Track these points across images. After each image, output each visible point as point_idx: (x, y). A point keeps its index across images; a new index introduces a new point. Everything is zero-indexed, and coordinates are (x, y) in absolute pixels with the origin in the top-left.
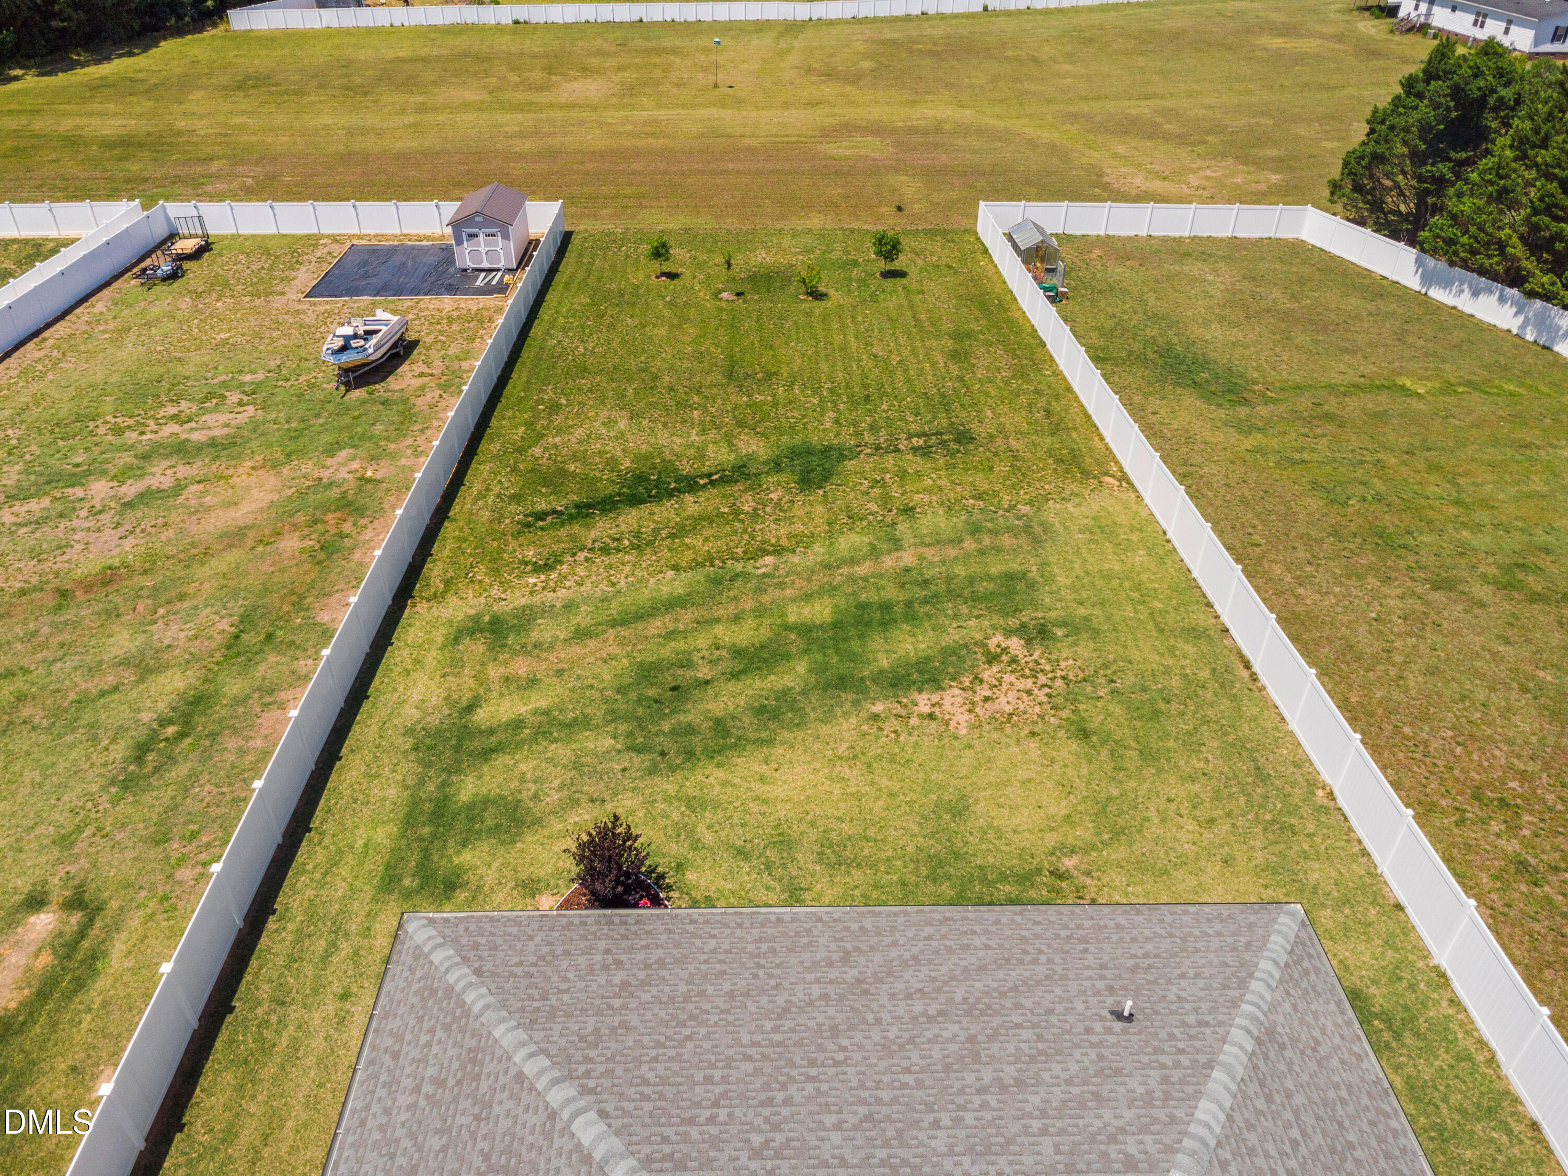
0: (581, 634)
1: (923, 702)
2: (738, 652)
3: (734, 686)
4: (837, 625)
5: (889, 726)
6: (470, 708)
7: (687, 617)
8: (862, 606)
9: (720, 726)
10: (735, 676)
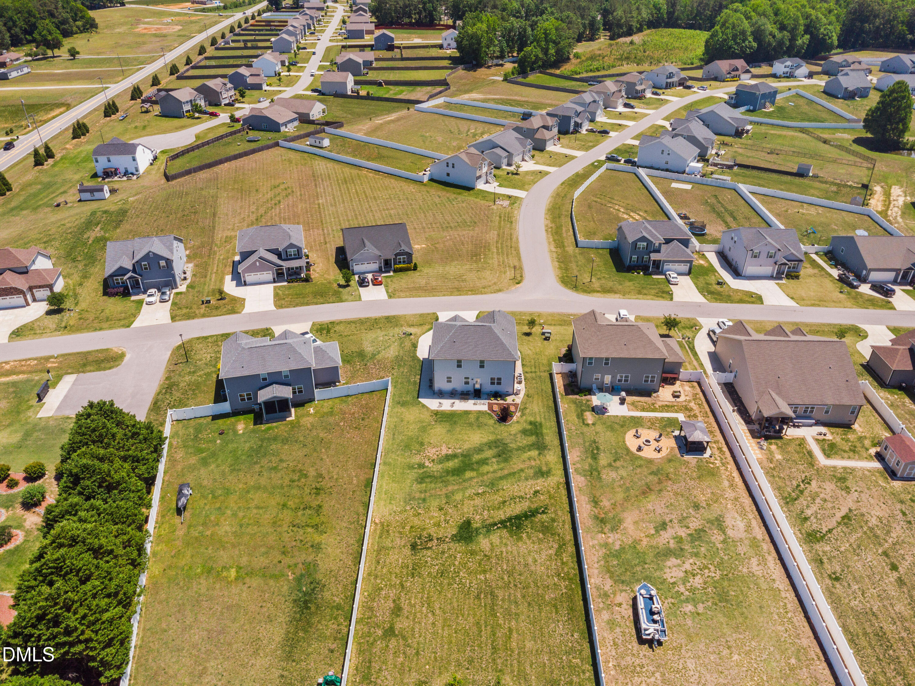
0: (522, 470)
1: (450, 452)
2: (487, 464)
3: (487, 456)
4: (465, 470)
5: (458, 446)
6: (540, 454)
7: (499, 474)
8: (458, 475)
9: (490, 448)
10: (487, 459)
